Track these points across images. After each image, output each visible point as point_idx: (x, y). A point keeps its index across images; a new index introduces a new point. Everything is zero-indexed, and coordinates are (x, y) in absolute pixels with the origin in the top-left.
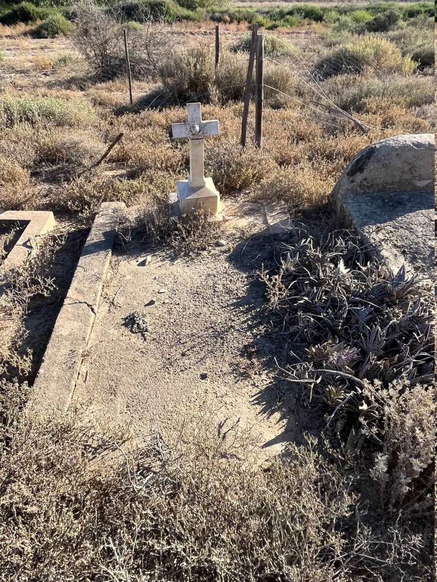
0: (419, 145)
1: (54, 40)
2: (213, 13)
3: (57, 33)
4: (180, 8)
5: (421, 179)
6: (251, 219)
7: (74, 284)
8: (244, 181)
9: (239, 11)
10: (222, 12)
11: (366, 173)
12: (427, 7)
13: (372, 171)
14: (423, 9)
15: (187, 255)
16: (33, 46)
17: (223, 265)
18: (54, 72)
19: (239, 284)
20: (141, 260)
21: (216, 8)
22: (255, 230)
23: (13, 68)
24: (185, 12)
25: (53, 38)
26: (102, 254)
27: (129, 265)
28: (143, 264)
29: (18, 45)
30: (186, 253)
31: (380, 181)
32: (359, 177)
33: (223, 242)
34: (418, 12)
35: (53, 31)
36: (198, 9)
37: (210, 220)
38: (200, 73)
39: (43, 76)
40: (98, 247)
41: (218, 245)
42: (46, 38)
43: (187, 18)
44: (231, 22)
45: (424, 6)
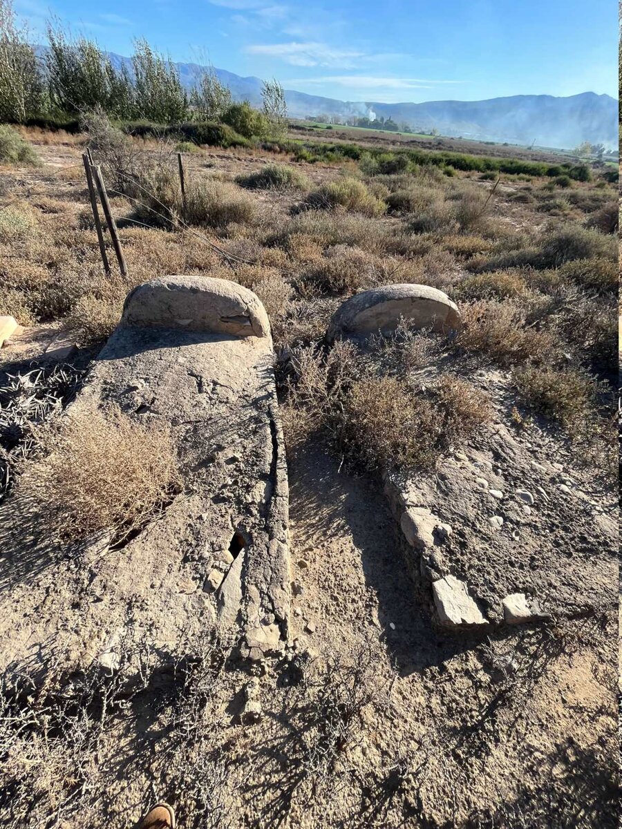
0: (172, 287)
2: (266, 142)
4: (236, 135)
5: (181, 318)
9: (289, 143)
10: (273, 142)
12: (448, 156)
13: (134, 308)
14: (444, 158)
21: (270, 138)
24: (241, 138)
31: (143, 318)
34: (440, 161)
36: (254, 137)
43: (241, 144)
44: (280, 152)
45: (445, 155)
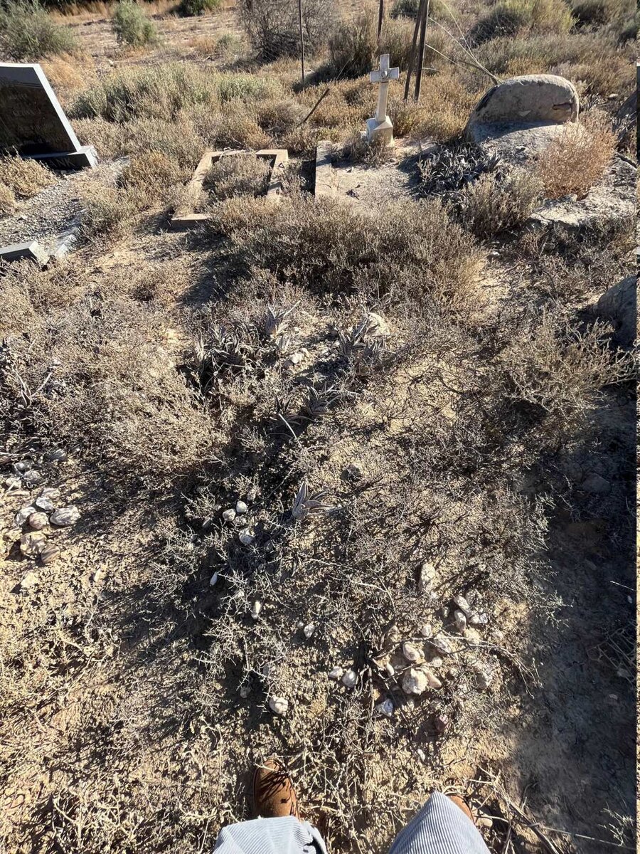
0: (525, 82)
1: (201, 18)
3: (202, 8)
5: (524, 110)
6: (411, 148)
7: (317, 178)
8: (406, 127)
11: (488, 106)
13: (493, 106)
15: (374, 167)
16: (182, 27)
17: (395, 171)
18: (218, 56)
19: (405, 178)
20: (348, 170)
22: (414, 153)
23: (177, 54)
25: (199, 14)
26: (327, 165)
27: (342, 173)
28: (350, 171)
29: (168, 27)
30: (374, 165)
31: (496, 113)
32: (483, 111)
33: (394, 159)
35: (198, 6)
37: (387, 146)
38: (365, 44)
39: (210, 61)
40: (323, 163)
41: (391, 161)
42: (191, 15)
